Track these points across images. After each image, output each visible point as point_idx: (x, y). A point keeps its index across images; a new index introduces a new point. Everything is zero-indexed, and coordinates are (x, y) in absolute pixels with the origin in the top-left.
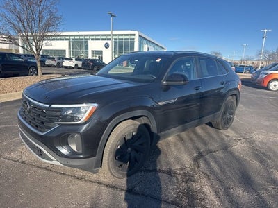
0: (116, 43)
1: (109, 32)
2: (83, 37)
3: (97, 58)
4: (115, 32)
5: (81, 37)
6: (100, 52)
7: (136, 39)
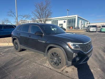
0: (68, 20)
1: (67, 17)
2: (56, 19)
3: (61, 27)
4: (69, 17)
5: (55, 20)
6: (62, 24)
7: (77, 18)
